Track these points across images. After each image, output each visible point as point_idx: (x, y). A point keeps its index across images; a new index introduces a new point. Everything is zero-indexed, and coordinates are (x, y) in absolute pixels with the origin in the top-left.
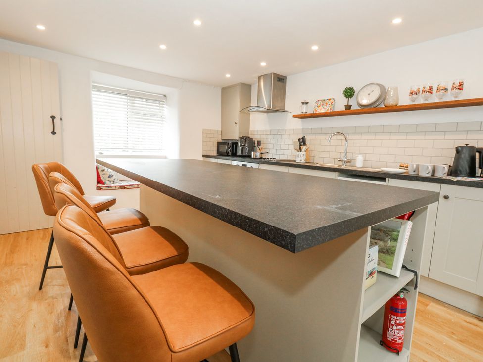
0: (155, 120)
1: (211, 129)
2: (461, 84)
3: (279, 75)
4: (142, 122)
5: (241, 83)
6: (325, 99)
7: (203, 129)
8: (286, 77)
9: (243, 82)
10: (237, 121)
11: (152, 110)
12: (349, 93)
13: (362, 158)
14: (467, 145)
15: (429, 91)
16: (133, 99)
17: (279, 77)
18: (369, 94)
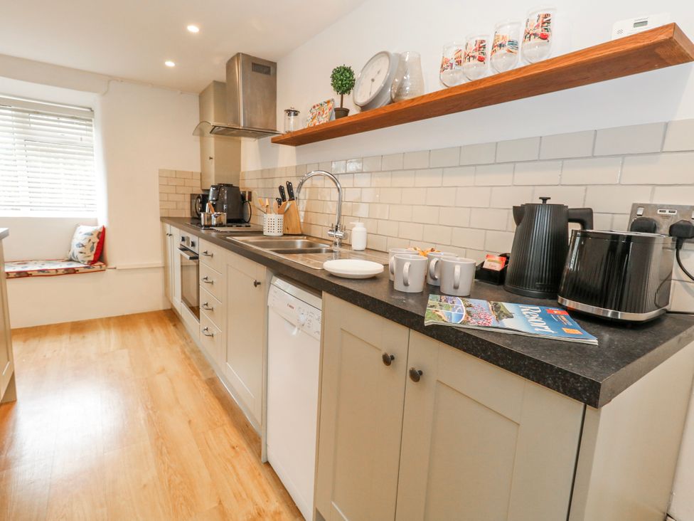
0: (74, 153)
1: (177, 169)
2: (546, 21)
3: (255, 58)
4: (41, 156)
5: (215, 81)
6: (322, 102)
7: (160, 170)
8: (274, 64)
9: (217, 80)
10: (212, 155)
11: (66, 135)
12: (343, 80)
13: (364, 229)
14: (545, 200)
15: (477, 54)
16: (27, 114)
17: (254, 62)
18: (373, 80)
